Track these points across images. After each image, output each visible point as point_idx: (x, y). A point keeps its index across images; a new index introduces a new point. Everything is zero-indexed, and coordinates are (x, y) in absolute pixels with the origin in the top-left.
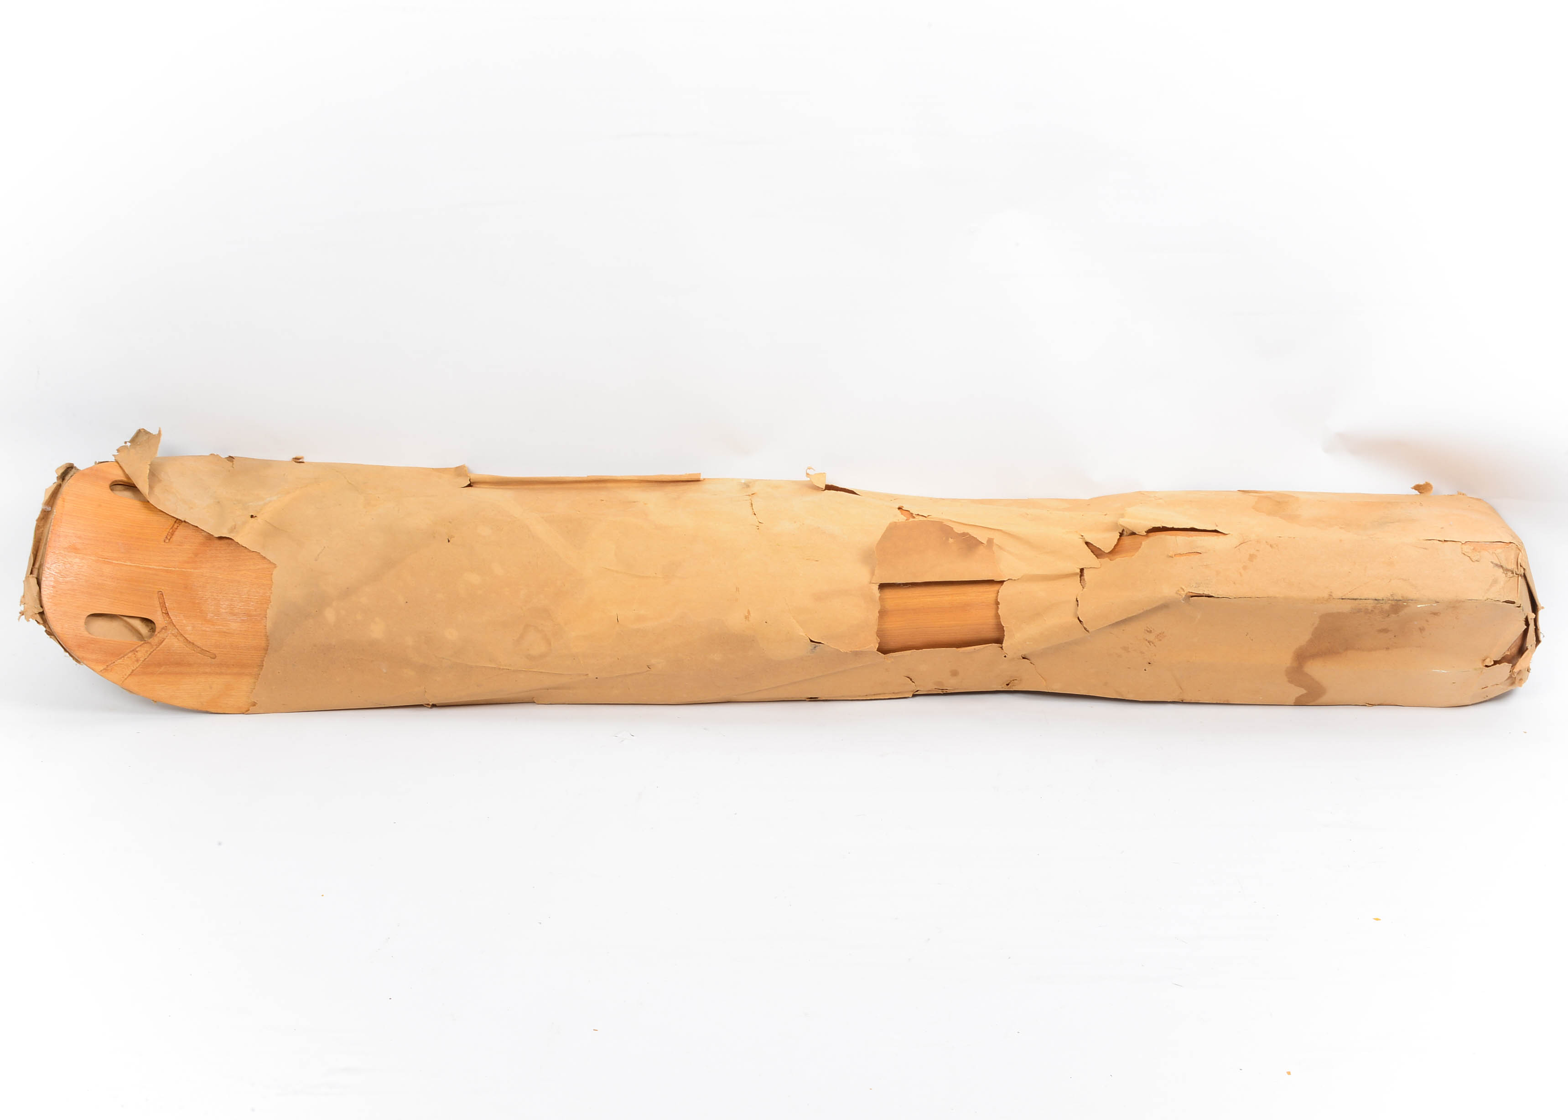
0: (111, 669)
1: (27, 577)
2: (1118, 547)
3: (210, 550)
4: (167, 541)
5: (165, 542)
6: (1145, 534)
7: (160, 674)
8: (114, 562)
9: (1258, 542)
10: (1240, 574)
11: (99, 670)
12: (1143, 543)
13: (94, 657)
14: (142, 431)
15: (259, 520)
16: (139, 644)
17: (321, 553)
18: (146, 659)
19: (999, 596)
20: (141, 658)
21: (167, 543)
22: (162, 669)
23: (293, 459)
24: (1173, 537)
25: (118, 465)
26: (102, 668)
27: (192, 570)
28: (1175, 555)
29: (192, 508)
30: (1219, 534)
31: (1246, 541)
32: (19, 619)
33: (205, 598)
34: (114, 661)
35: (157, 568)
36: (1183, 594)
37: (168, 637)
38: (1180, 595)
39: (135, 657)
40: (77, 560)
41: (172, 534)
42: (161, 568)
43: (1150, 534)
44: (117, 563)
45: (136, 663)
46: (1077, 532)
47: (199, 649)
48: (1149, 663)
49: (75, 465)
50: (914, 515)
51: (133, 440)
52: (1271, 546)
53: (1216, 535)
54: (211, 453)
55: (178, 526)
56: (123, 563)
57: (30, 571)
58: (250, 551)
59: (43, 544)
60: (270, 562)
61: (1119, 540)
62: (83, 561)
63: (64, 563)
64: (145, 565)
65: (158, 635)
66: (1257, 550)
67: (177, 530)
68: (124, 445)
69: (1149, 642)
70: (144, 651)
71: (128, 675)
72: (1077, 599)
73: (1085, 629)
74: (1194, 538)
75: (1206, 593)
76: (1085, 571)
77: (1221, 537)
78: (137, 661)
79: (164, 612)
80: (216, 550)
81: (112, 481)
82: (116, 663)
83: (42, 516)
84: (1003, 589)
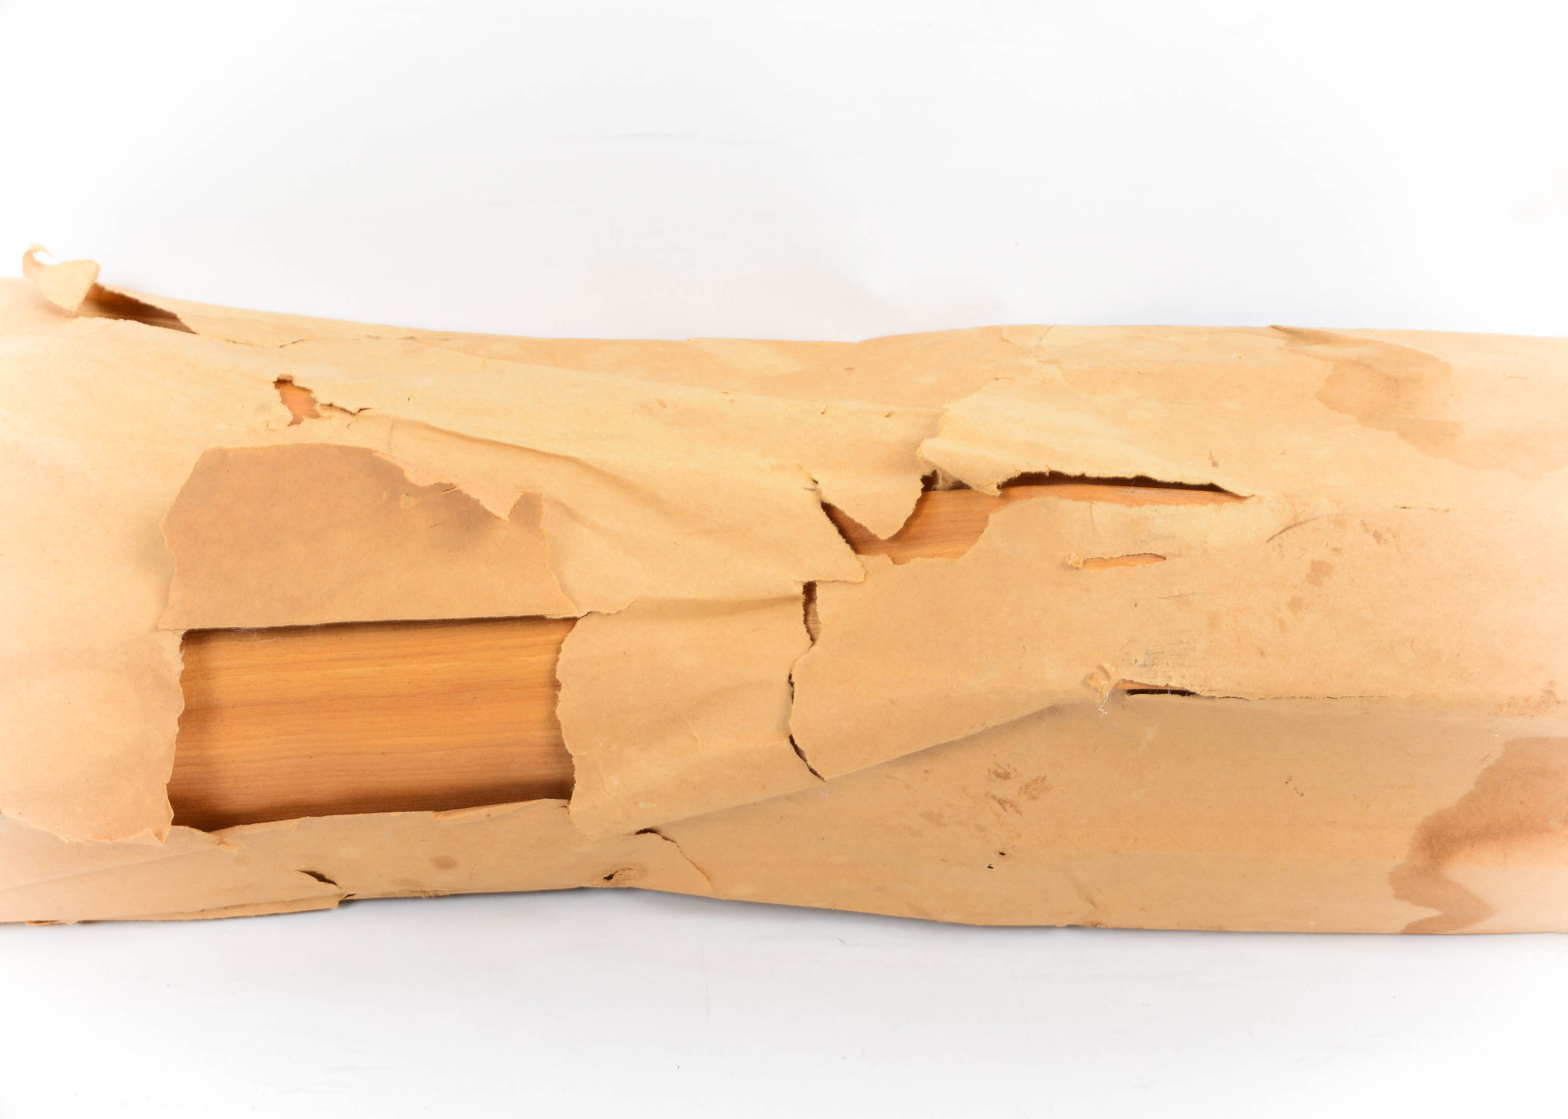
2: (918, 521)
6: (998, 493)
9: (1339, 523)
10: (1283, 626)
12: (992, 518)
19: (559, 663)
24: (1084, 505)
28: (1085, 562)
30: (1221, 497)
31: (1301, 519)
36: (1106, 686)
38: (1097, 690)
43: (1016, 491)
46: (800, 468)
48: (1002, 854)
50: (318, 407)
52: (1377, 536)
53: (1213, 500)
61: (920, 502)
66: (1335, 549)
69: (1001, 802)
72: (790, 677)
73: (811, 770)
74: (1147, 510)
75: (1176, 684)
76: (819, 592)
77: (1229, 507)
84: (573, 639)
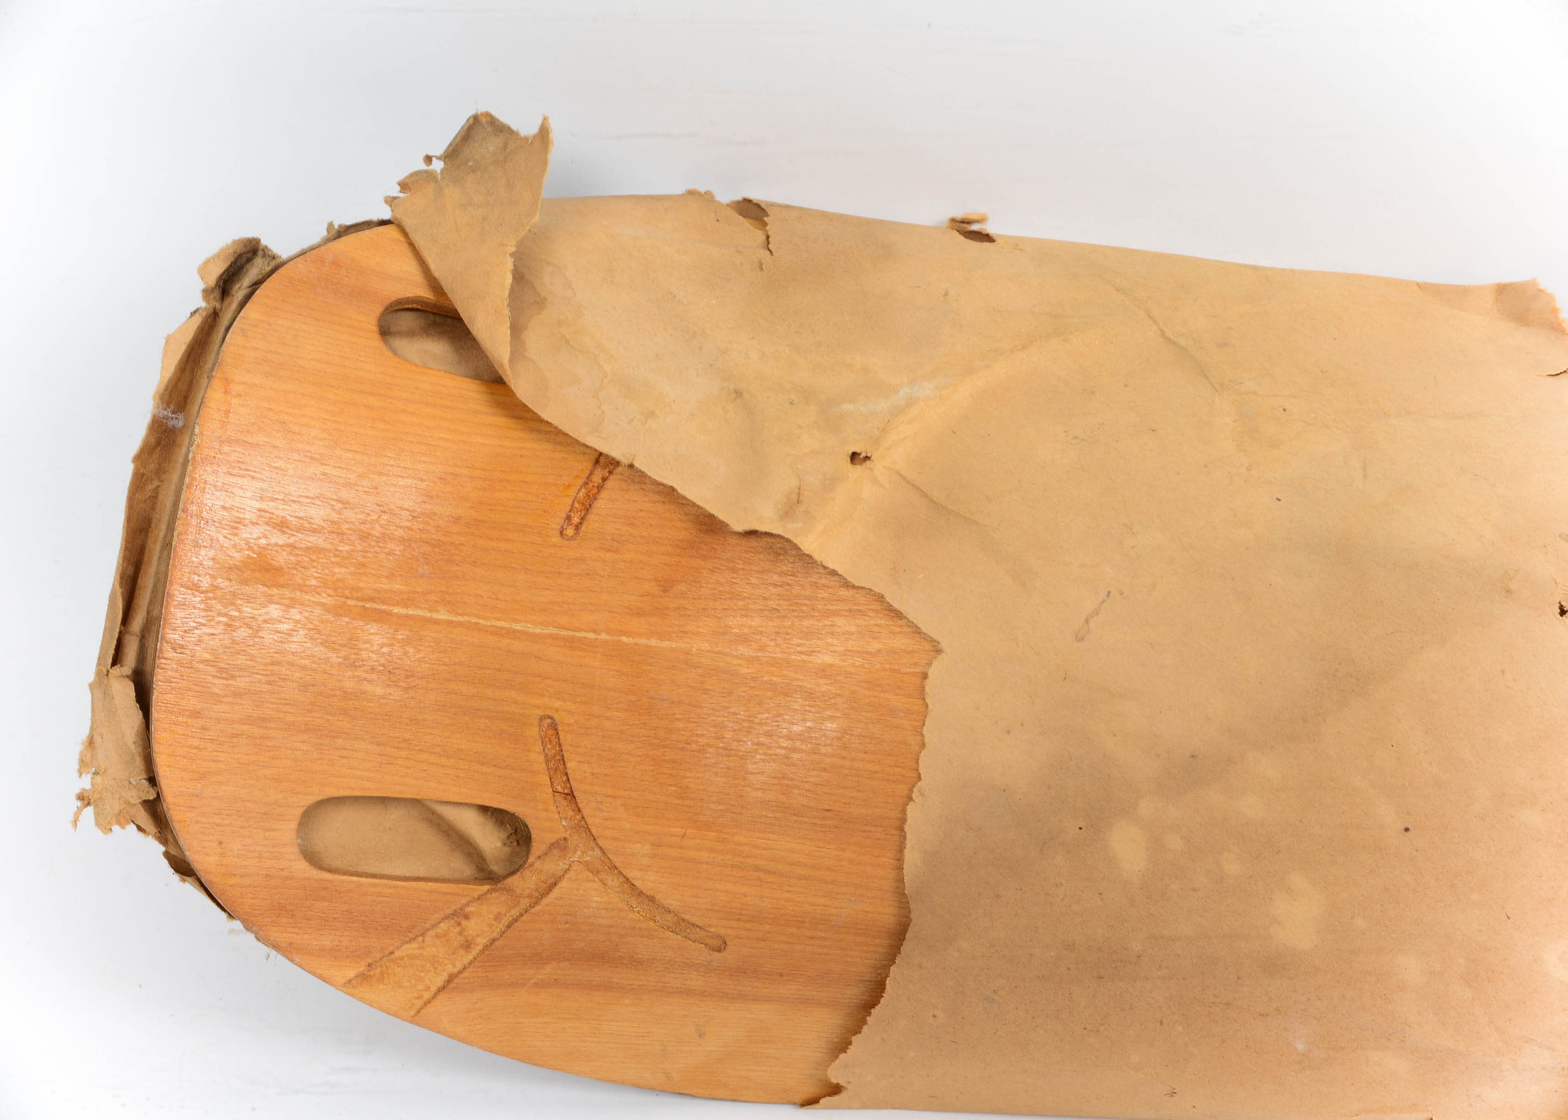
0: (382, 973)
1: (102, 676)
3: (713, 571)
4: (570, 532)
5: (561, 533)
7: (536, 985)
8: (396, 610)
11: (344, 981)
13: (327, 940)
14: (484, 120)
15: (878, 466)
16: (476, 895)
17: (1096, 612)
18: (494, 940)
20: (478, 936)
21: (572, 538)
22: (548, 971)
23: (953, 220)
25: (402, 238)
26: (351, 973)
27: (654, 642)
29: (651, 414)
32: (75, 822)
33: (694, 746)
34: (391, 948)
35: (538, 631)
37: (571, 874)
39: (460, 934)
40: (274, 611)
41: (588, 508)
42: (554, 631)
44: (407, 616)
45: (462, 952)
47: (669, 917)
49: (264, 242)
51: (452, 154)
54: (691, 187)
55: (604, 479)
56: (428, 615)
57: (112, 652)
58: (847, 585)
59: (158, 547)
60: (917, 631)
62: (294, 613)
63: (228, 625)
64: (499, 619)
65: (538, 865)
67: (604, 494)
68: (423, 166)
70: (492, 916)
71: (434, 989)
78: (468, 946)
79: (560, 789)
80: (733, 570)
81: (387, 302)
82: (398, 954)
83: (153, 441)
